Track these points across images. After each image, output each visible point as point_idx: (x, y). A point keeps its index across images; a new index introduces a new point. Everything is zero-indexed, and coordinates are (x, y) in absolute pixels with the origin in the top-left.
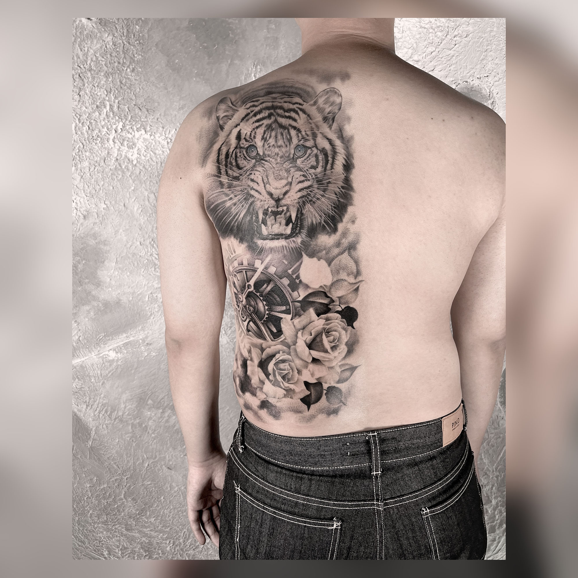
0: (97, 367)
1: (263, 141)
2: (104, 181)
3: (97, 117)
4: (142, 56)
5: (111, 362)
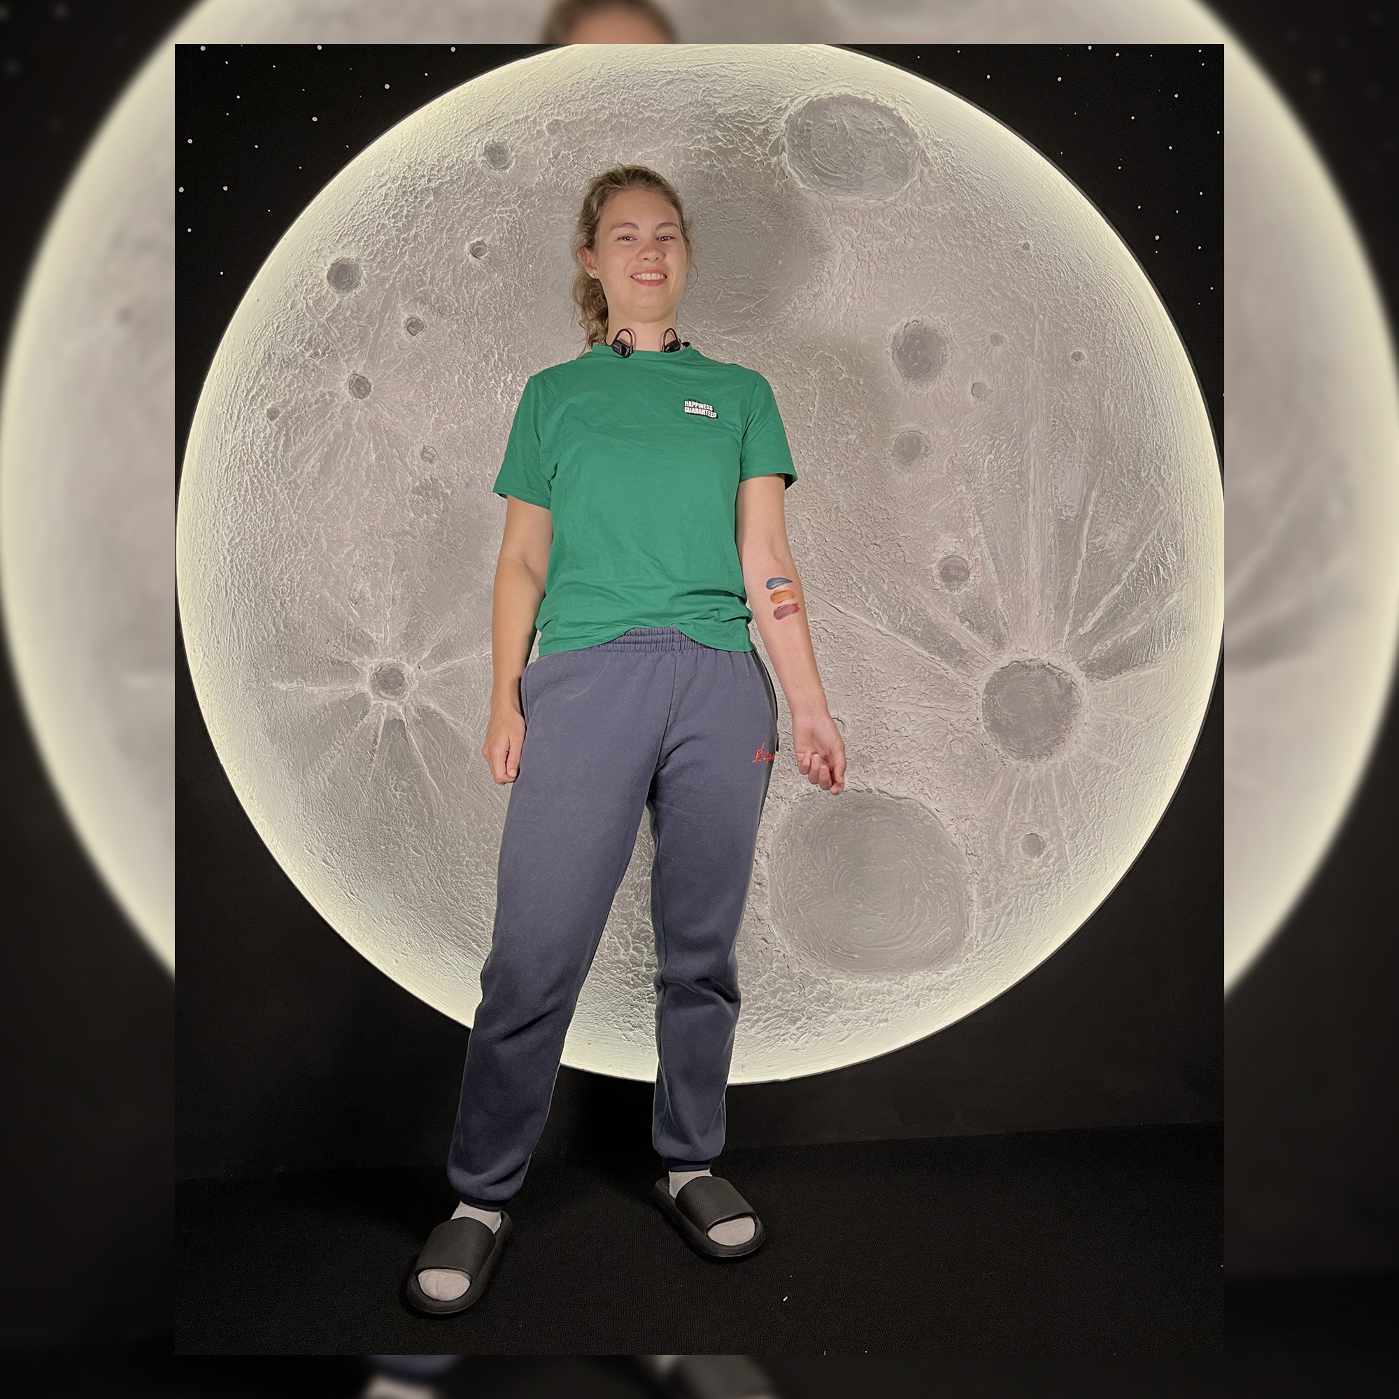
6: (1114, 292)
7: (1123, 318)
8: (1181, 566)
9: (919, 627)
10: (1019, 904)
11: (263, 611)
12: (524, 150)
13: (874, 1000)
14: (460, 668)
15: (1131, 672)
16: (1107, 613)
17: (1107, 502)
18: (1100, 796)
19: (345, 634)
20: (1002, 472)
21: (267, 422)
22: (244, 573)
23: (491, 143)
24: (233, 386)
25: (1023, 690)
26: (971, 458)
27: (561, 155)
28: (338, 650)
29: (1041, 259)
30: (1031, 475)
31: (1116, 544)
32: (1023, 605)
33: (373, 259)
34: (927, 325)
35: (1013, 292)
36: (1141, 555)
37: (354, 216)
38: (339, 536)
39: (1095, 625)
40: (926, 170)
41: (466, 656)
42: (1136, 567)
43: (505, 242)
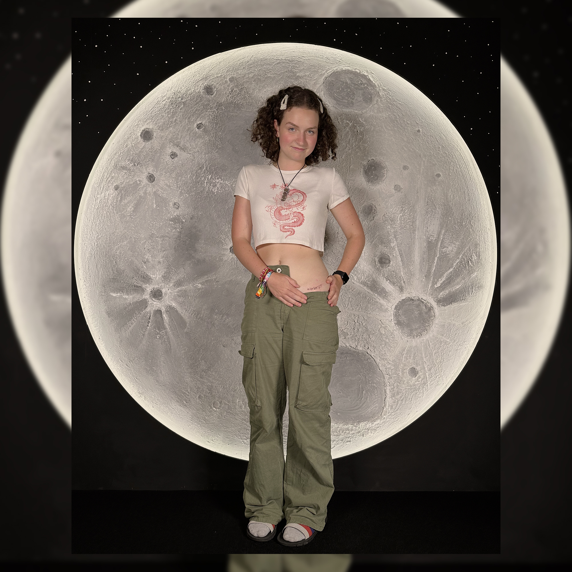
0: (192, 291)
3: (200, 172)
5: (199, 289)
6: (454, 150)
7: (457, 160)
8: (478, 261)
9: (369, 282)
10: (407, 396)
11: (108, 265)
12: (220, 88)
13: (345, 433)
14: (185, 290)
15: (455, 304)
16: (447, 279)
17: (448, 234)
18: (441, 354)
19: (140, 275)
20: (405, 221)
21: (114, 191)
22: (102, 250)
23: (207, 85)
24: (102, 176)
25: (411, 309)
26: (393, 215)
27: (234, 90)
28: (137, 281)
29: (425, 137)
30: (417, 223)
31: (451, 251)
32: (412, 275)
33: (158, 129)
34: (377, 161)
35: (413, 149)
36: (462, 256)
37: (152, 112)
38: (140, 236)
39: (442, 284)
40: (379, 100)
41: (187, 286)
42: (459, 261)
43: (211, 124)
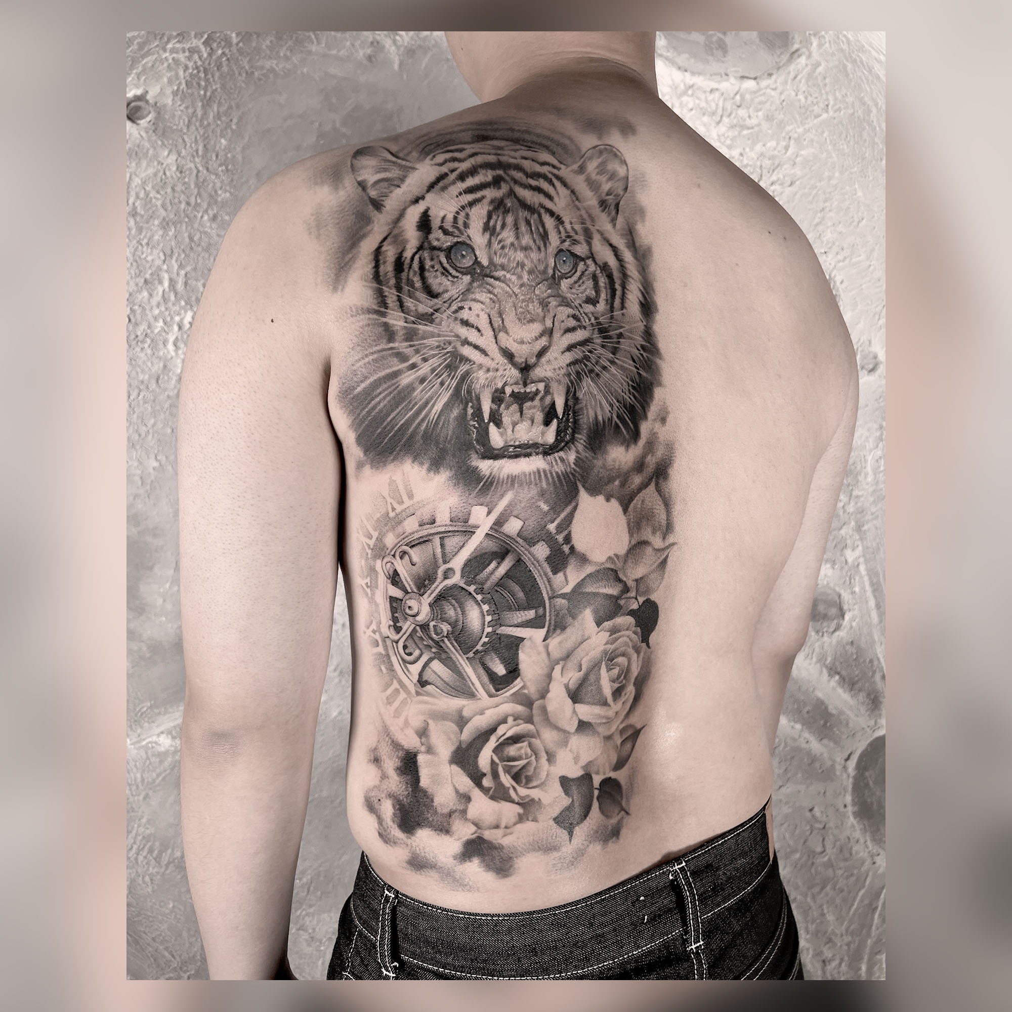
0: (136, 766)
1: (487, 235)
2: (155, 417)
3: (145, 300)
4: (230, 192)
5: (163, 756)
43: (182, 100)
